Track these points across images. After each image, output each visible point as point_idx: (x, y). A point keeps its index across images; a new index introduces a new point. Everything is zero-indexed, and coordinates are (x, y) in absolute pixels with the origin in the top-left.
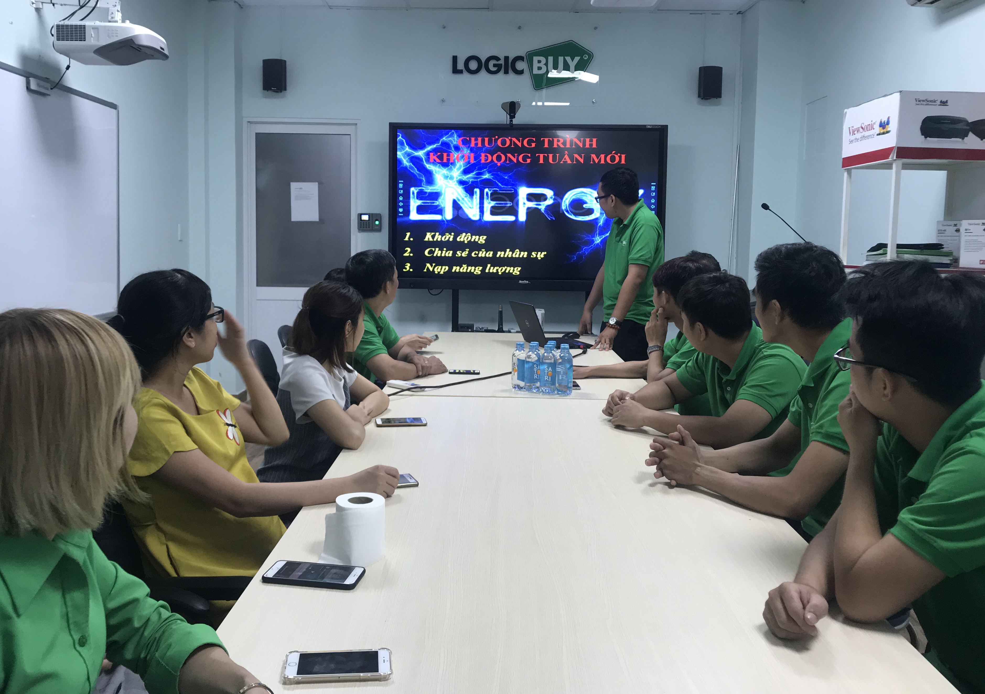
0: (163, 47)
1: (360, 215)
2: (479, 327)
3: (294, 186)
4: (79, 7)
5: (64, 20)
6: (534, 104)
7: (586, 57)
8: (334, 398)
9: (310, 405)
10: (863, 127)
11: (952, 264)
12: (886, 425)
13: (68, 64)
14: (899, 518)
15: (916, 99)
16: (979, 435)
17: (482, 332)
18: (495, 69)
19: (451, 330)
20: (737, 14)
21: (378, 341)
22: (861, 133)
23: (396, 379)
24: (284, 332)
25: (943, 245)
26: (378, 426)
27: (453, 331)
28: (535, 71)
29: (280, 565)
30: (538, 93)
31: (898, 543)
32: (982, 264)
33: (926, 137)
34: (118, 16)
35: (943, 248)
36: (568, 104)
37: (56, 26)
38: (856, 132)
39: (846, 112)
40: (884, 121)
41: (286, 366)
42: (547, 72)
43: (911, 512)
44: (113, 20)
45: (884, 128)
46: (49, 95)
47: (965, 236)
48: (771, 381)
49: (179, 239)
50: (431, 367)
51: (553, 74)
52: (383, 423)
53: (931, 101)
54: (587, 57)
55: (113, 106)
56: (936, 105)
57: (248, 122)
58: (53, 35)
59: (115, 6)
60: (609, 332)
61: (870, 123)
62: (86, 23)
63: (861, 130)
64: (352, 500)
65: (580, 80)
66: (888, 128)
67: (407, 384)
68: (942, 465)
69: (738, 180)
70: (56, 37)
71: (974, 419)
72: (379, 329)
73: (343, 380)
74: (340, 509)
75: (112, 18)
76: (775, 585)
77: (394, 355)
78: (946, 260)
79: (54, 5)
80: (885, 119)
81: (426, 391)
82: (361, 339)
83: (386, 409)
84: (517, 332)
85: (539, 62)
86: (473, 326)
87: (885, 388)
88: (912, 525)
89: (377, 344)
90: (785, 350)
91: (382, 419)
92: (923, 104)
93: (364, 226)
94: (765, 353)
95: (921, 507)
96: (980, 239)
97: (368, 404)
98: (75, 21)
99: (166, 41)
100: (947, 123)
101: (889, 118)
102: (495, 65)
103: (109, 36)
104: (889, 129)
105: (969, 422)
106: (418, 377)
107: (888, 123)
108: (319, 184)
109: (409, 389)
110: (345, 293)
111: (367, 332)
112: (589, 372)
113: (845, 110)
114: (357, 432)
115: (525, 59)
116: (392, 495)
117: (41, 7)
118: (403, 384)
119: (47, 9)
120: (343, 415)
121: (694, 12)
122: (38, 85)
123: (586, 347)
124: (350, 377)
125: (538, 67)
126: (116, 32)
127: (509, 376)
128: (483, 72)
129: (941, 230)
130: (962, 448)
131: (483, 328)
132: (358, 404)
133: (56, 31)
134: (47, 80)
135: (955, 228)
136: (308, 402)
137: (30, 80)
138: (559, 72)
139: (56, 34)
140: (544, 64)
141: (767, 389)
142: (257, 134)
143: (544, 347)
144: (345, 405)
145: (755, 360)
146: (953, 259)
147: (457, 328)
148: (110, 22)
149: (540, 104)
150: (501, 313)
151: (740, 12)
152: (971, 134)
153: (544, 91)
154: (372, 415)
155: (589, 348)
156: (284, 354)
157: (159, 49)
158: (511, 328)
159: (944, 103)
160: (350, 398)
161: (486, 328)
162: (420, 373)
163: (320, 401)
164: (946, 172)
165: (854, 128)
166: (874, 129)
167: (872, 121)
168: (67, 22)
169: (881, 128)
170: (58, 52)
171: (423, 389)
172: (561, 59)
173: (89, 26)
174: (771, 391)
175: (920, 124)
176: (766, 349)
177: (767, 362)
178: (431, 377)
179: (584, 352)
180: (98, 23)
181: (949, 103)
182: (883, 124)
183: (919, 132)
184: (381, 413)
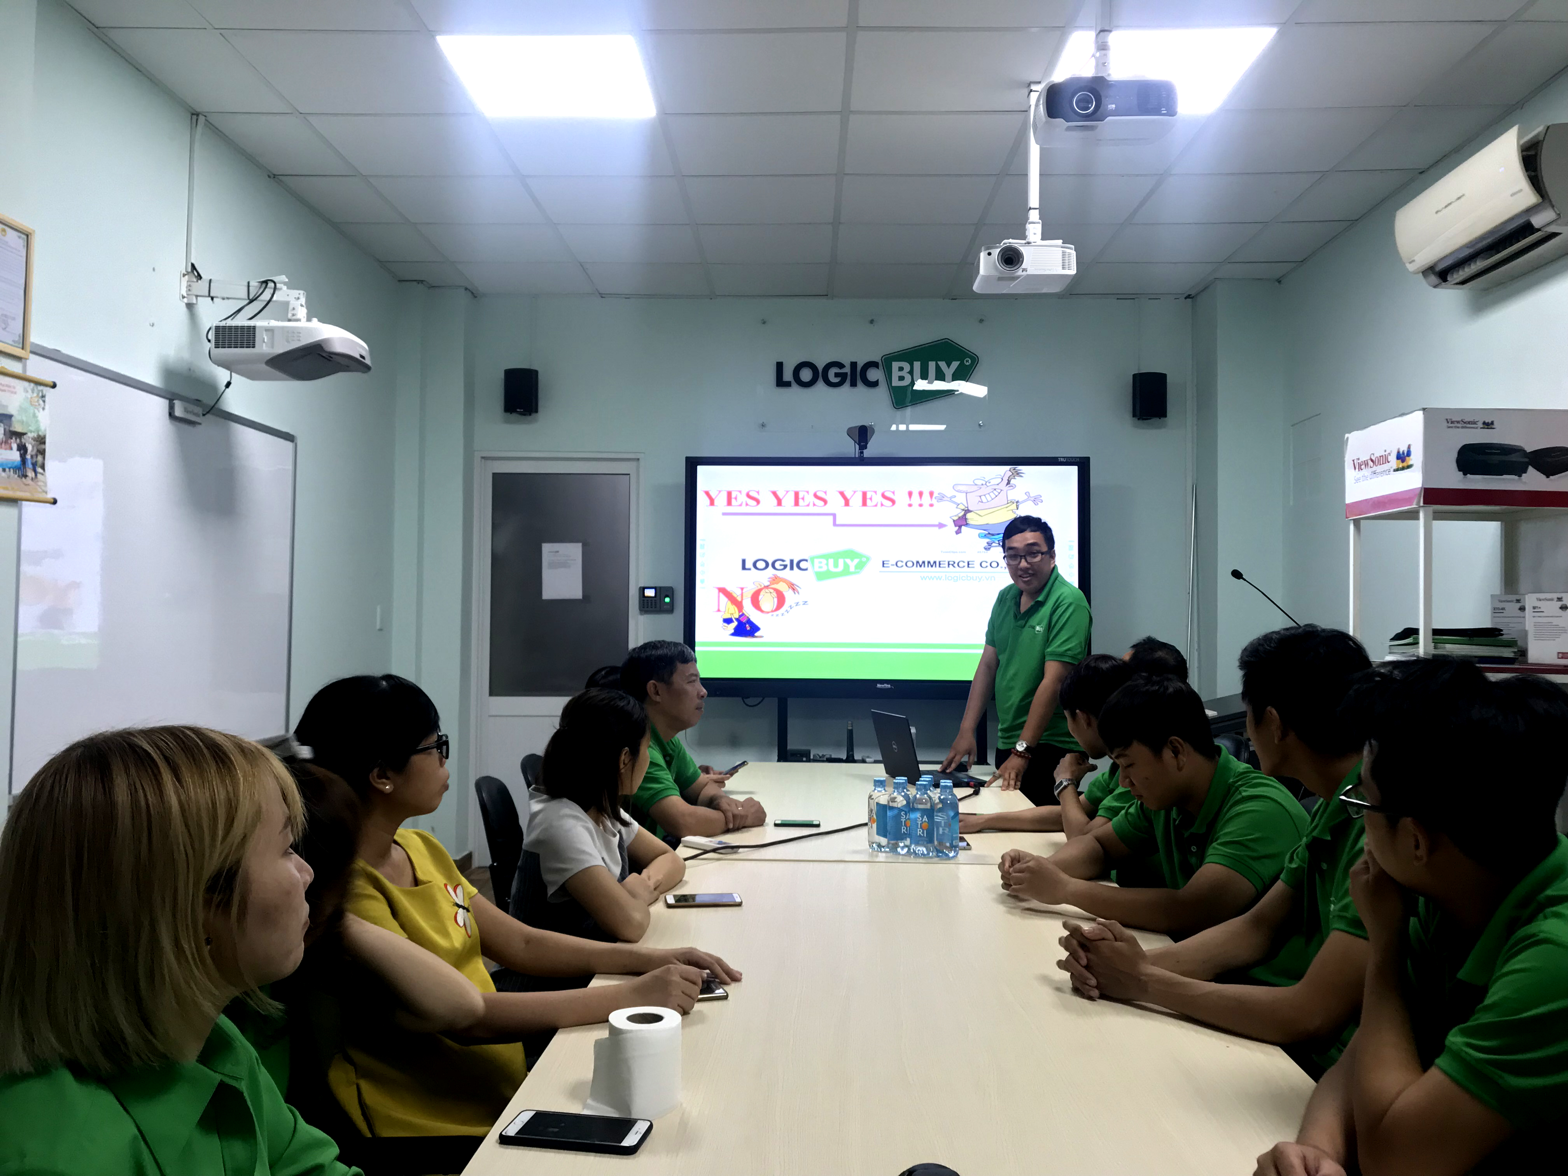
0: (364, 354)
1: (643, 589)
2: (818, 755)
3: (547, 549)
4: (248, 301)
5: (225, 319)
6: (894, 428)
7: (968, 362)
8: (605, 863)
9: (568, 875)
10: (1373, 459)
11: (1517, 658)
12: (1421, 900)
13: (229, 380)
14: (1447, 1043)
15: (1447, 419)
16: (1558, 915)
17: (823, 761)
18: (837, 380)
19: (776, 758)
20: (1186, 298)
21: (666, 777)
22: (1371, 467)
23: (695, 835)
24: (530, 765)
25: (1502, 630)
26: (669, 906)
27: (779, 761)
28: (896, 383)
29: (526, 1117)
30: (899, 413)
31: (1447, 1081)
32: (1562, 658)
33: (1465, 474)
34: (302, 313)
35: (1502, 635)
36: (942, 427)
37: (214, 328)
38: (1363, 467)
39: (1348, 438)
40: (1403, 451)
41: (534, 816)
42: (913, 383)
43: (1464, 1033)
44: (294, 317)
45: (1403, 461)
46: (200, 424)
47: (1534, 617)
48: (1253, 835)
49: (378, 627)
50: (747, 816)
51: (921, 385)
52: (676, 902)
53: (1469, 423)
54: (970, 361)
55: (288, 437)
56: (1477, 428)
57: (483, 458)
58: (209, 341)
59: (298, 298)
60: (1014, 763)
61: (1383, 454)
62: (258, 323)
63: (1371, 463)
64: (633, 1019)
65: (961, 394)
66: (1409, 460)
67: (711, 841)
68: (1507, 960)
69: (1196, 536)
70: (214, 344)
71: (1549, 892)
72: (668, 759)
73: (618, 835)
74: (615, 1032)
75: (293, 315)
76: (1266, 1147)
77: (691, 798)
78: (1507, 653)
79: (212, 299)
80: (1404, 448)
81: (740, 853)
82: (644, 774)
83: (681, 881)
84: (876, 762)
85: (901, 369)
86: (809, 752)
87: (1417, 847)
88: (1466, 1053)
89: (665, 781)
90: (1274, 789)
91: (675, 896)
92: (1458, 427)
93: (648, 606)
94: (1244, 794)
95: (1478, 1025)
96: (1555, 621)
97: (654, 872)
98: (241, 321)
99: (368, 347)
100: (1495, 454)
101: (1409, 447)
102: (837, 375)
103: (288, 342)
104: (1410, 463)
105: (1541, 897)
106: (727, 831)
107: (1409, 454)
108: (583, 546)
109: (714, 850)
110: (623, 706)
111: (653, 764)
112: (982, 823)
113: (1347, 435)
114: (637, 916)
115: (881, 367)
116: (691, 1012)
117: (194, 301)
118: (707, 842)
119: (204, 306)
120: (618, 890)
121: (1122, 297)
122: (186, 410)
123: (978, 786)
124: (628, 834)
125: (899, 377)
126: (298, 334)
127: (865, 830)
128: (820, 384)
129: (1498, 609)
130: (1534, 935)
131: (823, 756)
132: (640, 873)
133: (214, 335)
134: (198, 402)
135: (1518, 605)
136: (565, 870)
137: (174, 404)
138: (931, 382)
139: (214, 339)
140: (908, 373)
141: (1246, 847)
142: (495, 476)
143: (915, 785)
144: (621, 874)
145: (1229, 804)
146: (1518, 651)
147: (786, 755)
148: (290, 320)
149: (902, 427)
150: (850, 733)
151: (1189, 295)
152: (1531, 469)
153: (909, 411)
154: (661, 889)
155: (983, 786)
156: (532, 797)
157: (358, 357)
158: (866, 755)
159: (1488, 425)
160: (627, 863)
161: (828, 756)
162: (731, 826)
163: (583, 868)
164: (1499, 523)
165: (1360, 461)
166: (1388, 462)
167: (1385, 451)
168: (230, 323)
169: (1400, 461)
170: (215, 364)
171: (735, 850)
172: (932, 365)
173: (261, 327)
174: (1253, 850)
175: (1455, 455)
176: (1246, 787)
177: (1248, 807)
178: (747, 832)
179: (976, 793)
180: (274, 323)
181: (1496, 425)
182: (1402, 456)
183: (1454, 465)
184: (675, 886)
